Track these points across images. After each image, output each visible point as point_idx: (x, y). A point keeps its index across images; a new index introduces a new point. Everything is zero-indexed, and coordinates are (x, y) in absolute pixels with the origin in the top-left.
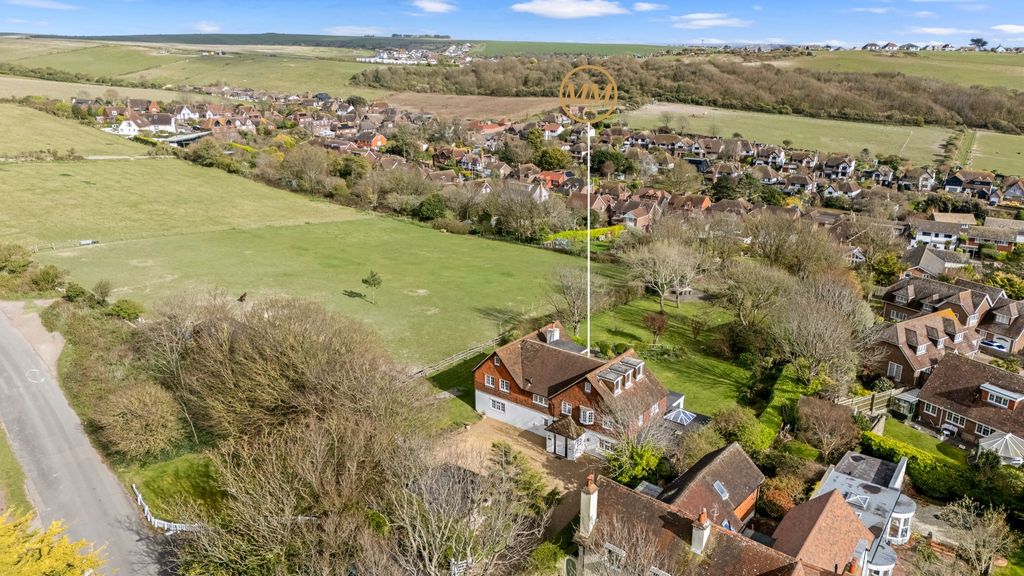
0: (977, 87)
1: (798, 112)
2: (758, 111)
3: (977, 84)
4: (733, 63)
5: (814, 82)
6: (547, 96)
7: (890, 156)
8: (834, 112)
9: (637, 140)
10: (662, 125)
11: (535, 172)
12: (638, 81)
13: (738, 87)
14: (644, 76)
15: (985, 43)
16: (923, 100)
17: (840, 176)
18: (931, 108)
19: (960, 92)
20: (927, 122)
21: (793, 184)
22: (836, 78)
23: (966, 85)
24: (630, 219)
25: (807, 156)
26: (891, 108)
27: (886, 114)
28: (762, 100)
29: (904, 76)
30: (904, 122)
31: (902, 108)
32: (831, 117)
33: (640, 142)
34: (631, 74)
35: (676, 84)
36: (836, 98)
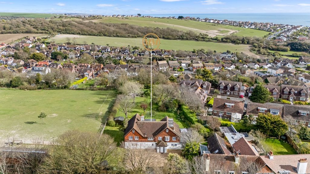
0: (146, 27)
1: (105, 35)
2: (93, 36)
3: (145, 26)
4: (81, 21)
5: (106, 26)
6: (16, 33)
7: (135, 47)
8: (115, 35)
9: (62, 47)
10: (67, 42)
11: (35, 62)
12: (50, 27)
13: (85, 28)
14: (52, 25)
15: (140, 15)
16: (135, 31)
17: (126, 53)
18: (137, 33)
19: (142, 28)
20: (138, 37)
21: (117, 57)
22: (112, 25)
23: (143, 26)
24: (87, 75)
25: (116, 49)
26: (128, 33)
27: (128, 35)
28: (94, 32)
29: (128, 24)
30: (132, 37)
31: (131, 33)
32: (114, 36)
33: (63, 48)
34: (47, 25)
35: (65, 28)
36: (114, 31)
